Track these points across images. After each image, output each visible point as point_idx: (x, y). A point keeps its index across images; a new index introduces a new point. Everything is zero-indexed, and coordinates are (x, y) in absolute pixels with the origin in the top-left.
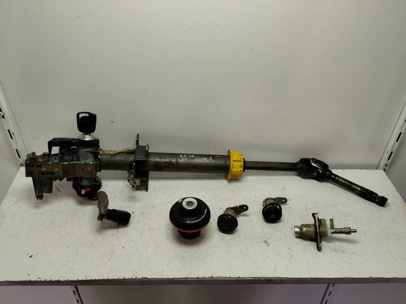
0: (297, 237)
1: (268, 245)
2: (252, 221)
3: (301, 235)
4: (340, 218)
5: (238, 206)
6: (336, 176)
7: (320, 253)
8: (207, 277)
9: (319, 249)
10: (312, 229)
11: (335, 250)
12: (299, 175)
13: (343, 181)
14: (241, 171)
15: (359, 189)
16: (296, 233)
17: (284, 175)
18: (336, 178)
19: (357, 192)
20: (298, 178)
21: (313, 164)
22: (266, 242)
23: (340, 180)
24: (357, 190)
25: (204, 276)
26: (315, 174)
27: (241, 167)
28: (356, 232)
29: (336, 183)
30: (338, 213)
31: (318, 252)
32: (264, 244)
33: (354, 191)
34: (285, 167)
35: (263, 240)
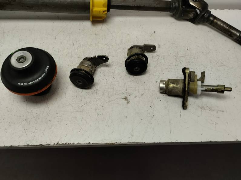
0: (161, 93)
1: (128, 102)
2: (114, 73)
3: (167, 91)
4: (212, 68)
5: (97, 56)
6: (215, 18)
7: (185, 111)
8: (52, 144)
9: (184, 107)
10: (180, 86)
11: (202, 108)
12: (173, 16)
13: (222, 25)
14: (104, 11)
15: (238, 34)
16: (161, 89)
17: (157, 16)
18: (215, 21)
19: (236, 37)
20: (172, 20)
21: (191, 3)
22: (126, 98)
23: (219, 23)
24: (235, 35)
25: (49, 143)
26: (191, 16)
27: (104, 6)
28: (231, 91)
29: (213, 26)
30: (211, 63)
31: (182, 111)
32: (124, 101)
33: (232, 37)
34: (158, 6)
35: (123, 96)
